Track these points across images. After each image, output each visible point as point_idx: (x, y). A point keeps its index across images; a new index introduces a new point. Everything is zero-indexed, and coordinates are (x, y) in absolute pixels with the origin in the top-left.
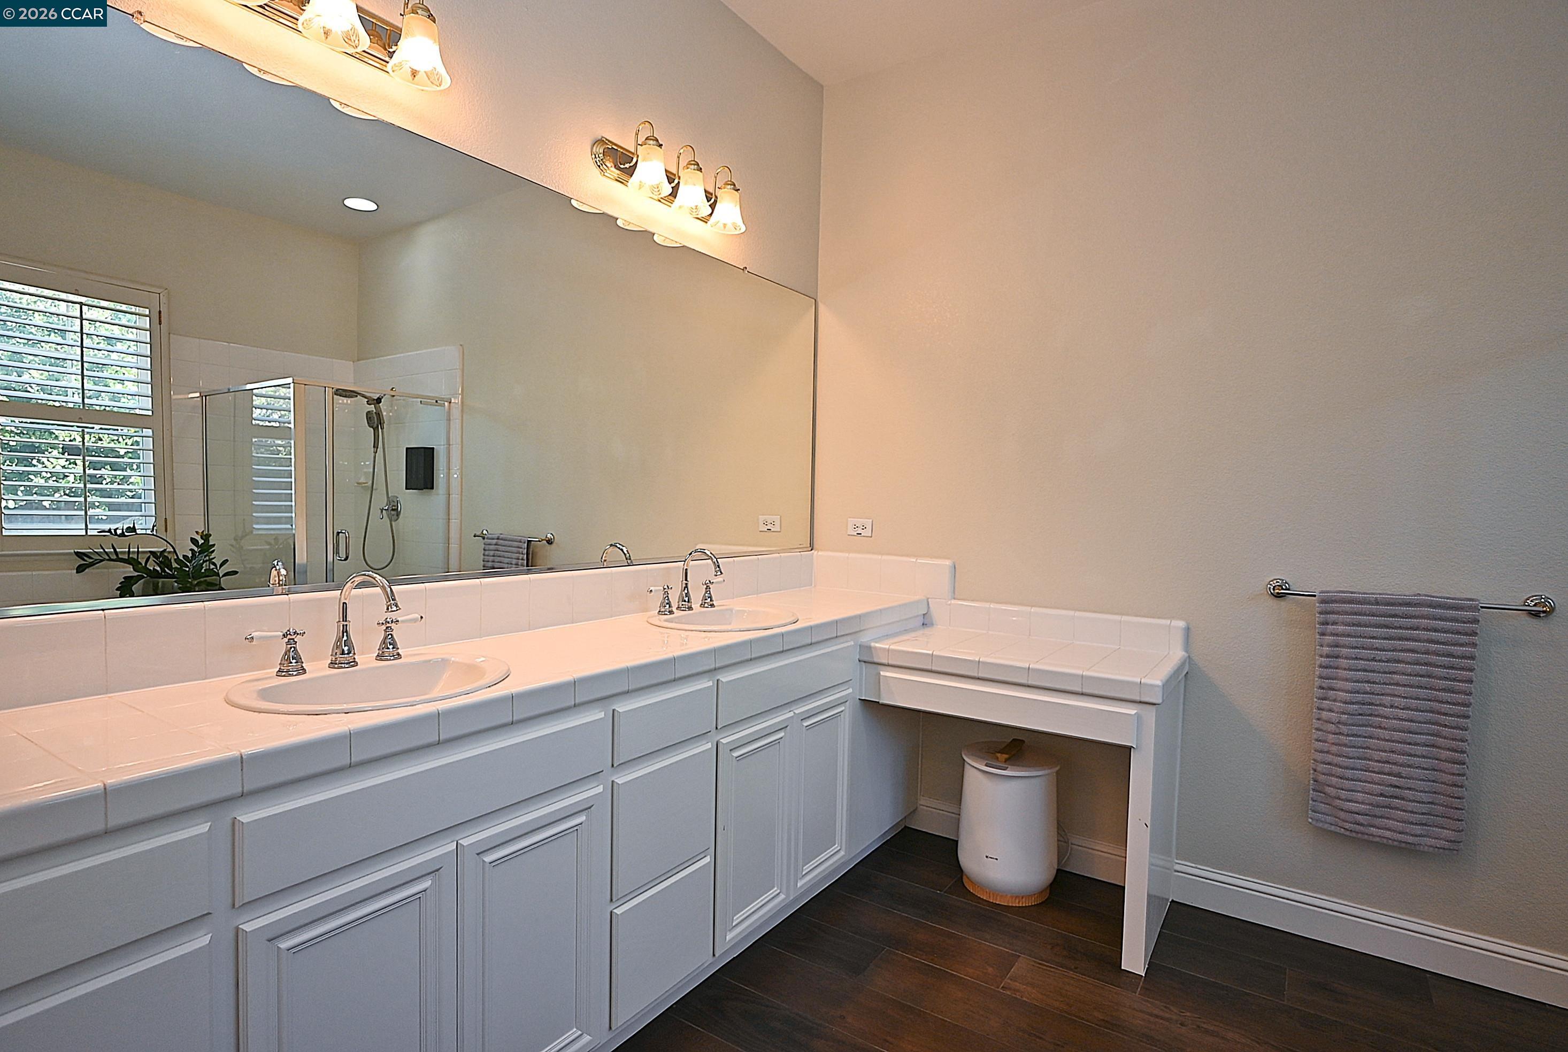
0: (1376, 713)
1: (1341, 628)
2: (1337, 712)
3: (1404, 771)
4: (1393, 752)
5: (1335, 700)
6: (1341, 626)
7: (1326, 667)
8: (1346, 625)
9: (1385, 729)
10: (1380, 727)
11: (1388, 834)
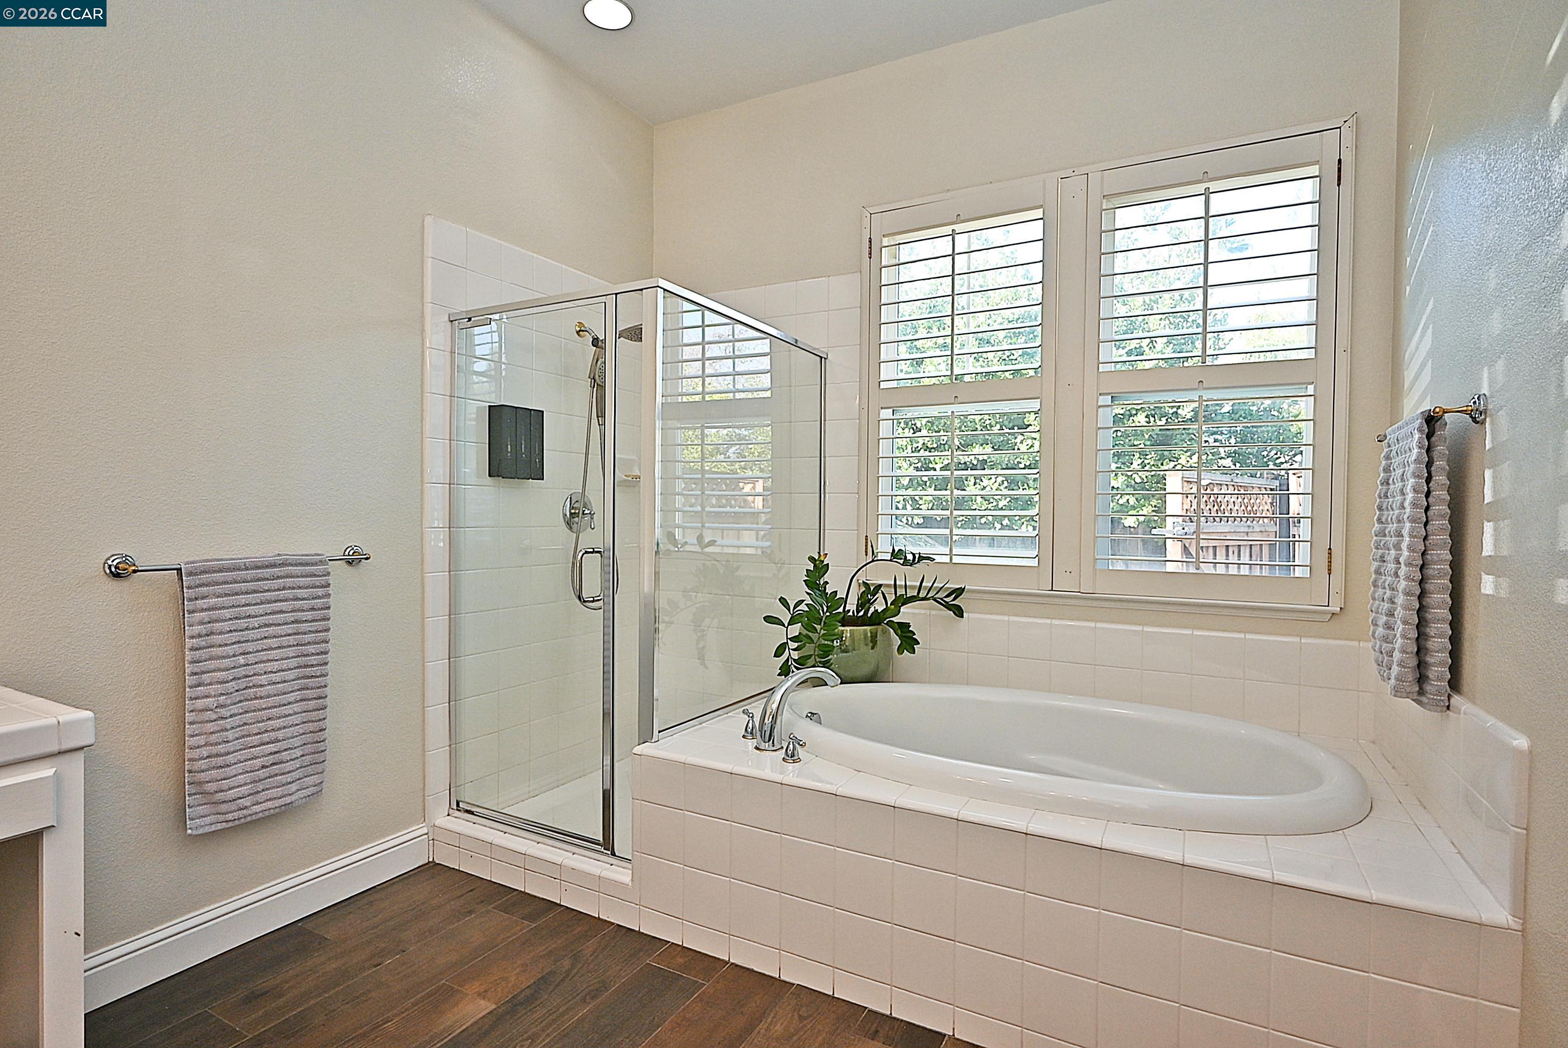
0: (251, 684)
1: (213, 601)
2: (215, 696)
3: (280, 734)
4: (269, 719)
5: (211, 684)
6: (212, 598)
7: (197, 649)
8: (218, 597)
9: (261, 698)
10: (256, 698)
11: (269, 804)
